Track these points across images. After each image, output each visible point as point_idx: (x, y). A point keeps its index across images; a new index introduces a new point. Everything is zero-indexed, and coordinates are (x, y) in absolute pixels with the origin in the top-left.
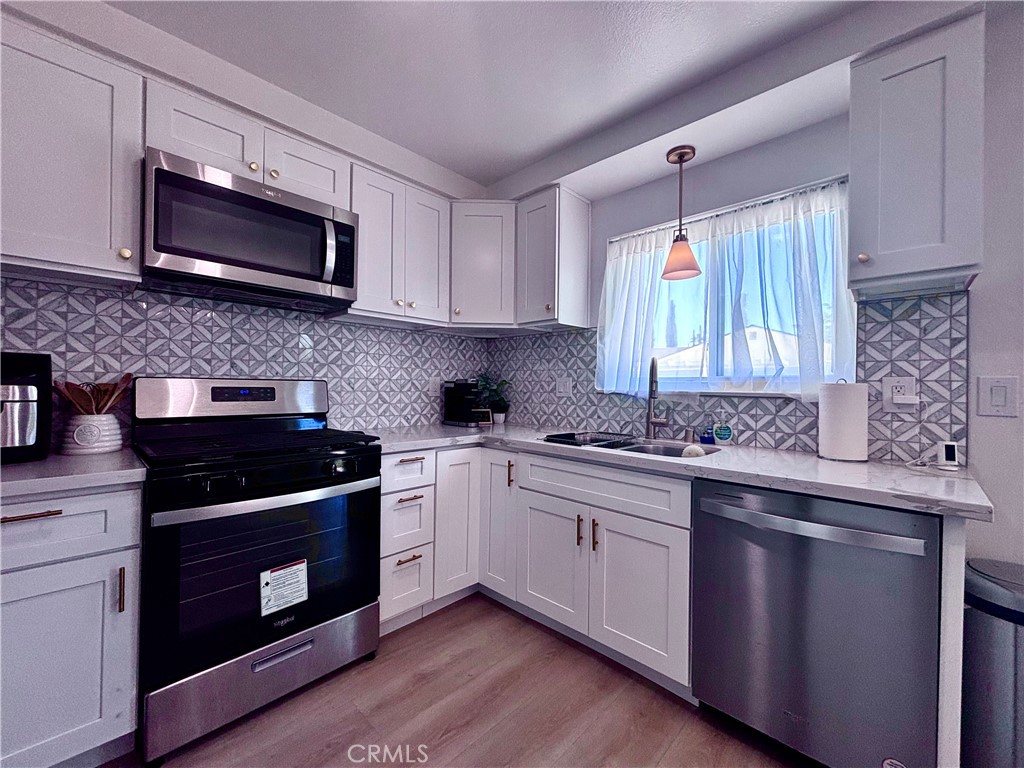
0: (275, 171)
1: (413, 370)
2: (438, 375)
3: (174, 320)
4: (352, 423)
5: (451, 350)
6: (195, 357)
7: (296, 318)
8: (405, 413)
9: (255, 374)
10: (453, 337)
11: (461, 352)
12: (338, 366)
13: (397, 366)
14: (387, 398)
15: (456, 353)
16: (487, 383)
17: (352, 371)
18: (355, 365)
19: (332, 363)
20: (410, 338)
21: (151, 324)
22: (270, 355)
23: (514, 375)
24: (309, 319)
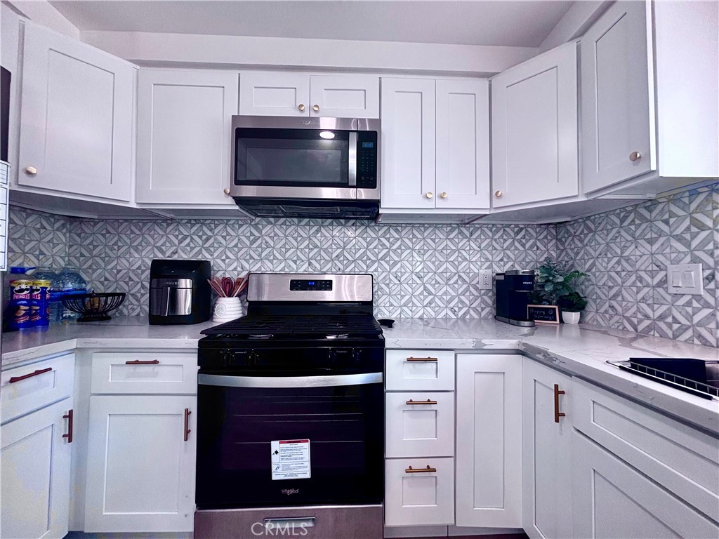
0: (316, 106)
1: (460, 263)
2: (490, 267)
3: (276, 235)
4: (399, 311)
5: (505, 240)
6: (287, 259)
7: (353, 225)
8: (451, 305)
9: (324, 270)
10: (508, 226)
11: (520, 241)
12: (386, 262)
13: (442, 259)
14: (433, 291)
15: (513, 243)
16: (550, 275)
17: (399, 265)
18: (401, 261)
19: (381, 259)
20: (456, 232)
21: (264, 239)
22: (334, 255)
23: (593, 265)
24: (363, 225)
